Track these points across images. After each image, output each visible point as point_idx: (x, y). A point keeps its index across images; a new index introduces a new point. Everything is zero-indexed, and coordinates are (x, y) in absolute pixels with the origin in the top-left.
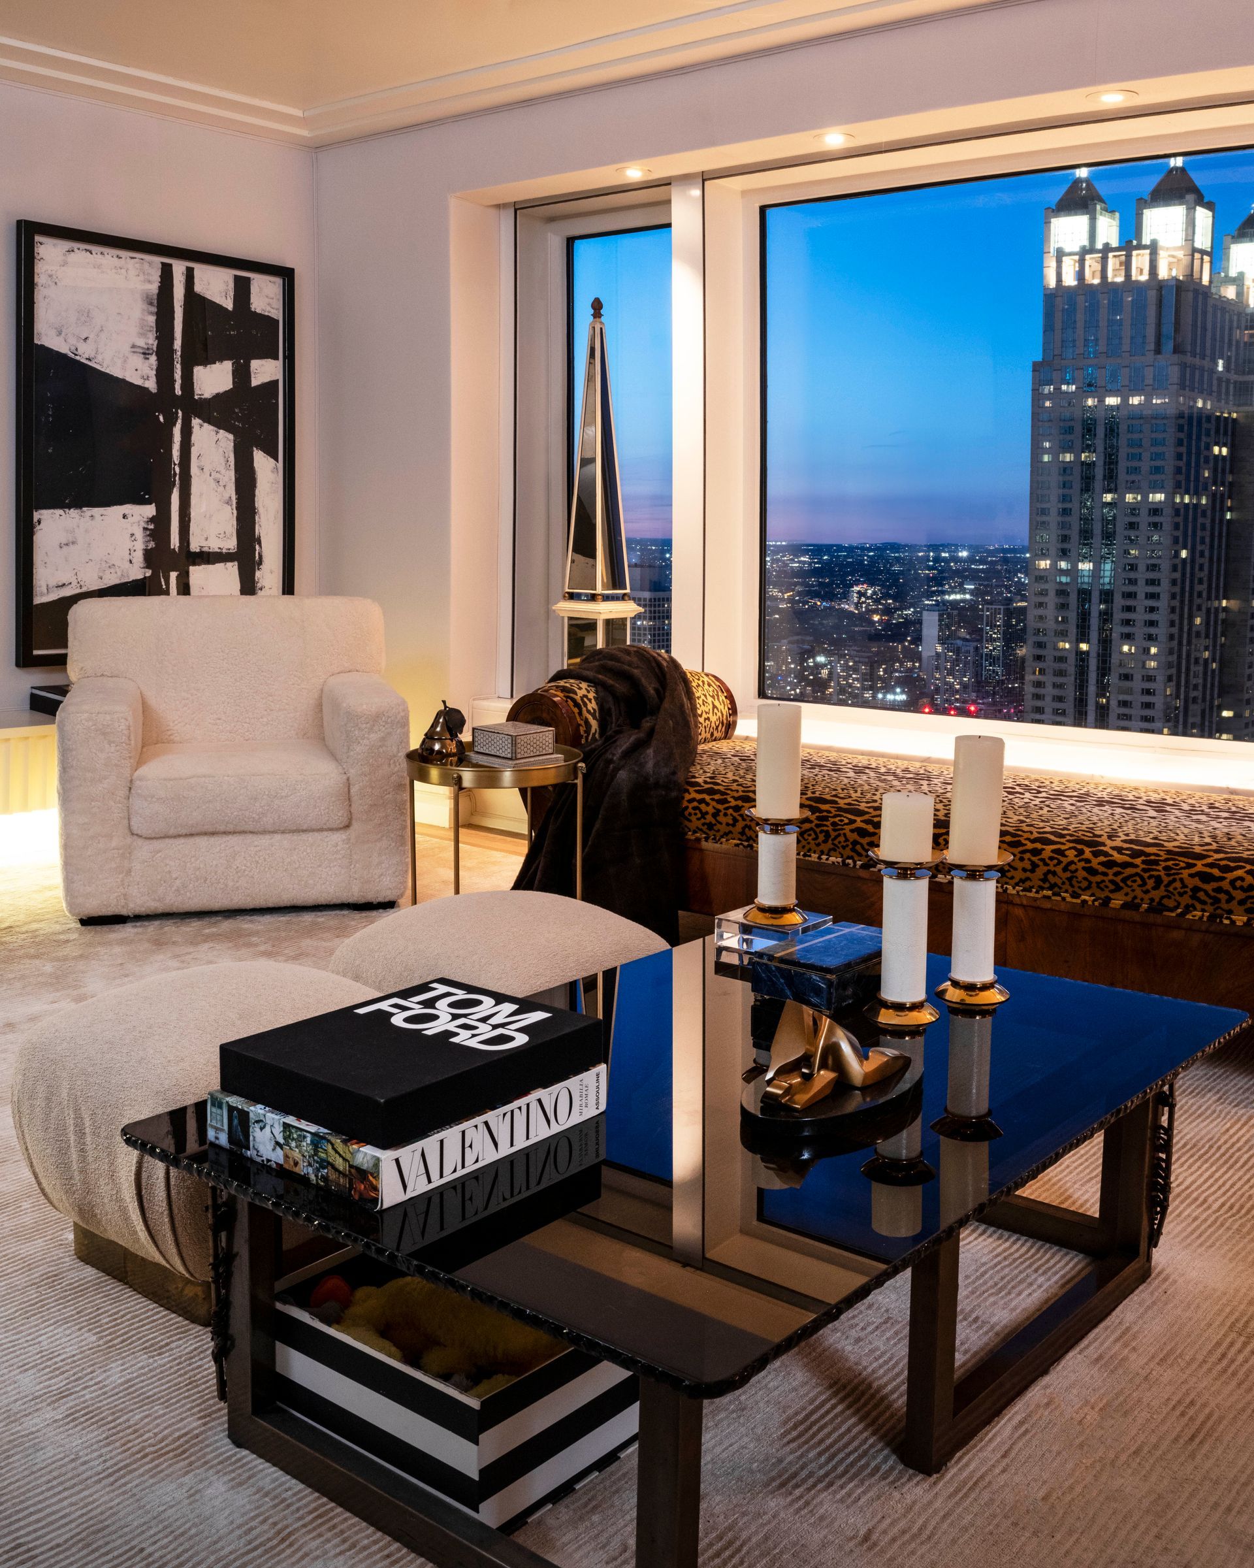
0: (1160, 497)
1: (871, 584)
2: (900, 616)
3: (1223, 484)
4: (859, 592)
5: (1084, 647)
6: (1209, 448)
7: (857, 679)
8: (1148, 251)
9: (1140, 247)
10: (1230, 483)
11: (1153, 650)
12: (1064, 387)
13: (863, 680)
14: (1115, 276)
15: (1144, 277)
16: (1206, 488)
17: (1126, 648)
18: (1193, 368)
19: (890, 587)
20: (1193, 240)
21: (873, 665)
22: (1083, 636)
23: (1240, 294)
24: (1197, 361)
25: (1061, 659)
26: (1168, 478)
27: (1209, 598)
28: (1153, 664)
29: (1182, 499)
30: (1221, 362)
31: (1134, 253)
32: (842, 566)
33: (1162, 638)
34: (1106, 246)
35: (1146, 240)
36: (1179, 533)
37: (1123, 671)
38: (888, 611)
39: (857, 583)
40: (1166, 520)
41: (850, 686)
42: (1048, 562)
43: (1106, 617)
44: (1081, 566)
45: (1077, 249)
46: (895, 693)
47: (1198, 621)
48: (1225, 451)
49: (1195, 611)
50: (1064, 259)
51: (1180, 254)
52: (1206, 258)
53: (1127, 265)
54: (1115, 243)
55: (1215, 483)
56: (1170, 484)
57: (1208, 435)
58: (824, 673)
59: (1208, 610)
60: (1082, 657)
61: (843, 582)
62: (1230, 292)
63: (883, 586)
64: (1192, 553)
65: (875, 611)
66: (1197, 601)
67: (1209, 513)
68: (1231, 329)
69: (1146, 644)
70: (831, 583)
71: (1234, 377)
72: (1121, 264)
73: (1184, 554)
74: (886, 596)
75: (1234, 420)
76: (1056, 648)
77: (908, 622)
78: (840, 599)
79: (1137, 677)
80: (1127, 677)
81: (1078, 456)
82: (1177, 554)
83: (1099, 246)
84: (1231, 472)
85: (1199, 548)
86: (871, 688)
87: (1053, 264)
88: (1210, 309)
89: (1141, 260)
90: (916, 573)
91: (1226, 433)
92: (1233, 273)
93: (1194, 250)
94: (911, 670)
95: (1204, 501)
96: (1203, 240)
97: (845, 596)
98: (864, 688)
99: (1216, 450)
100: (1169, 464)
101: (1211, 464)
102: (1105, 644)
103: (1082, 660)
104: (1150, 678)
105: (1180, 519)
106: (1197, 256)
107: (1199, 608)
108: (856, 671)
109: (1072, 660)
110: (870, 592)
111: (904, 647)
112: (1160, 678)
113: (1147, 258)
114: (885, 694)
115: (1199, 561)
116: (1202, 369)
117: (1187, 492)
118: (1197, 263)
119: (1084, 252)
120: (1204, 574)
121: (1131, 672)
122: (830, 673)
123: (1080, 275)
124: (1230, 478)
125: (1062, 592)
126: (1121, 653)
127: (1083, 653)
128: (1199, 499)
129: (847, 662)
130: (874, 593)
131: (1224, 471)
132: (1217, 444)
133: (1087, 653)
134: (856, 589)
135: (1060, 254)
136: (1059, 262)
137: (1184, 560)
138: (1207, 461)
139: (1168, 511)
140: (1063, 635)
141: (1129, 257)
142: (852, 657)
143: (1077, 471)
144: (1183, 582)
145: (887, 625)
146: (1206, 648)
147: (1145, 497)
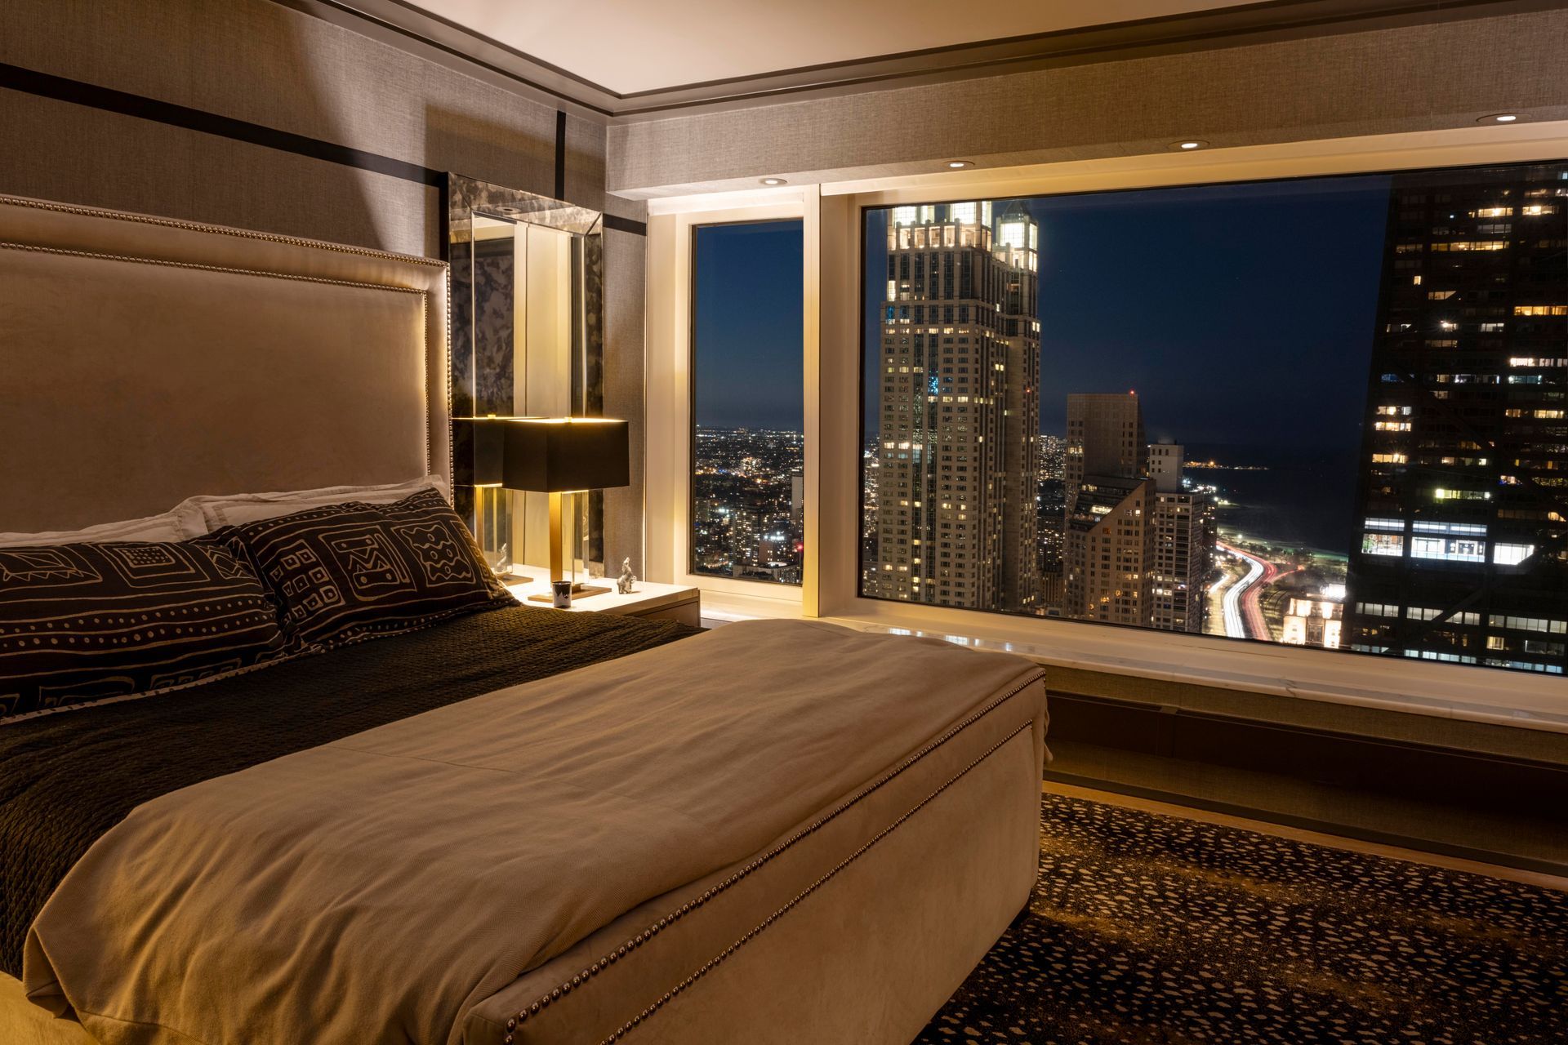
0: (964, 399)
1: (755, 457)
2: (775, 480)
3: (1002, 391)
4: (747, 463)
5: (918, 504)
6: (993, 365)
7: (749, 525)
8: (953, 227)
9: (949, 223)
10: (1006, 391)
11: (963, 507)
12: (902, 320)
13: (753, 525)
14: (933, 243)
15: (951, 245)
16: (992, 394)
17: (945, 505)
18: (983, 308)
19: (767, 459)
20: (981, 220)
21: (761, 515)
22: (917, 497)
23: (1007, 258)
24: (985, 304)
25: (903, 513)
26: (970, 385)
27: (996, 471)
28: (963, 517)
29: (979, 401)
30: (998, 305)
31: (946, 227)
32: (734, 444)
33: (969, 499)
34: (928, 221)
35: (952, 220)
36: (977, 425)
37: (944, 522)
38: (766, 477)
39: (745, 456)
40: (970, 415)
41: (744, 530)
42: (893, 444)
43: (932, 484)
44: (914, 447)
45: (909, 224)
46: (776, 535)
47: (990, 486)
48: (1002, 367)
49: (988, 481)
50: (902, 230)
51: (974, 229)
52: (989, 233)
53: (941, 235)
54: (932, 219)
55: (997, 390)
56: (971, 390)
57: (993, 356)
58: (726, 520)
59: (996, 479)
60: (917, 511)
61: (736, 455)
62: (1002, 257)
63: (763, 459)
64: (986, 439)
65: (758, 476)
66: (990, 473)
67: (994, 411)
68: (1003, 283)
69: (958, 503)
70: (727, 456)
71: (1006, 316)
72: (937, 235)
73: (981, 439)
74: (765, 466)
75: (1007, 346)
76: (900, 506)
77: (781, 485)
78: (734, 467)
79: (953, 526)
80: (946, 526)
81: (911, 370)
82: (976, 440)
83: (923, 222)
84: (1007, 382)
85: (990, 435)
86: (759, 531)
87: (894, 234)
88: (991, 268)
89: (949, 232)
90: (785, 450)
91: (1002, 355)
92: (1003, 244)
93: (982, 227)
94: (784, 519)
95: (992, 403)
96: (987, 220)
97: (737, 465)
98: (753, 532)
99: (997, 366)
100: (971, 376)
101: (995, 377)
102: (932, 502)
103: (917, 514)
104: (960, 526)
105: (978, 415)
106: (984, 231)
107: (991, 479)
108: (748, 519)
109: (910, 514)
110: (754, 463)
111: (779, 502)
112: (969, 527)
113: (953, 232)
114: (769, 536)
115: (990, 444)
116: (988, 310)
117: (982, 396)
118: (984, 235)
119: (914, 226)
120: (992, 454)
121: (949, 522)
122: (730, 521)
123: (911, 242)
124: (1006, 387)
125: (903, 466)
126: (943, 509)
127: (917, 509)
128: (989, 401)
129: (742, 513)
130: (757, 463)
131: (1002, 382)
132: (998, 363)
133: (920, 509)
134: (745, 460)
135: (899, 227)
136: (898, 232)
137: (981, 444)
138: (992, 375)
139: (971, 409)
140: (903, 495)
141: (942, 230)
142: (745, 510)
143: (911, 380)
144: (981, 459)
145: (766, 486)
146: (995, 506)
147: (955, 399)
